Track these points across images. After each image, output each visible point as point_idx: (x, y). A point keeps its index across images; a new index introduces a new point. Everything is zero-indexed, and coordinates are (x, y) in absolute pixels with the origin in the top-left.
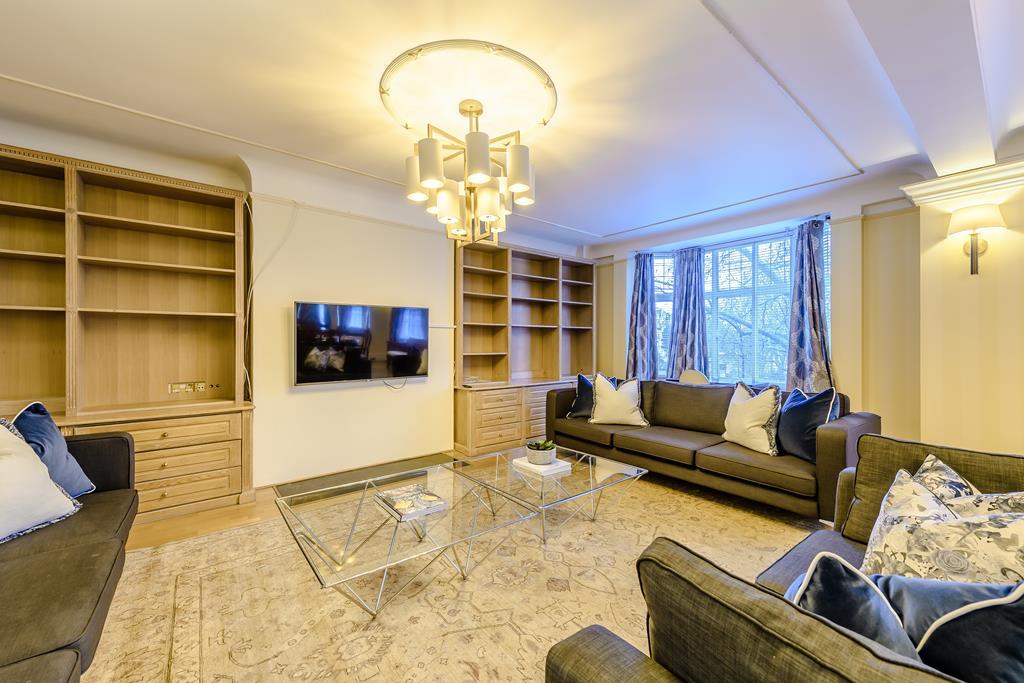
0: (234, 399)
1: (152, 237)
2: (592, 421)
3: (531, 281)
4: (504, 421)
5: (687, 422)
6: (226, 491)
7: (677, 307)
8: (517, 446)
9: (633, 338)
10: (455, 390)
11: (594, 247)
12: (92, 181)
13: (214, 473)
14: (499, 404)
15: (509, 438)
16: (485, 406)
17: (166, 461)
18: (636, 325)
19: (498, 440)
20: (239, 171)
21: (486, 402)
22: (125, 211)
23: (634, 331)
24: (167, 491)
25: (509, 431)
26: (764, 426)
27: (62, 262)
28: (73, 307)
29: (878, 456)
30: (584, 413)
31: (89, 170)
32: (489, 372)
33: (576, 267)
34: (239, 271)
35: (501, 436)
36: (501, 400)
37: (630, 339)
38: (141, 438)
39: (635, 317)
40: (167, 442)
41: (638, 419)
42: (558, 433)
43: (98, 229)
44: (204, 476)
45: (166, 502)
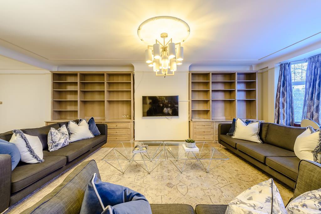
0: (131, 119)
1: (119, 84)
2: (233, 137)
3: (224, 83)
4: (206, 133)
5: (280, 144)
6: (127, 140)
7: (307, 87)
8: (211, 143)
9: (278, 104)
10: (189, 121)
11: (258, 65)
12: (110, 75)
13: (125, 135)
14: (204, 127)
15: (208, 140)
16: (197, 127)
17: (117, 131)
18: (279, 98)
19: (203, 139)
20: (132, 67)
21: (197, 126)
22: (116, 80)
23: (278, 100)
24: (117, 137)
25: (208, 137)
26: (313, 152)
27: (104, 91)
28: (106, 100)
29: (305, 174)
30: (231, 134)
31: (108, 73)
32: (205, 116)
33: (248, 74)
34: (132, 90)
35: (204, 138)
36: (204, 126)
37: (276, 104)
38: (109, 126)
39: (279, 93)
40: (117, 127)
41: (256, 139)
42: (221, 140)
43: (115, 84)
44: (123, 135)
45: (117, 140)
